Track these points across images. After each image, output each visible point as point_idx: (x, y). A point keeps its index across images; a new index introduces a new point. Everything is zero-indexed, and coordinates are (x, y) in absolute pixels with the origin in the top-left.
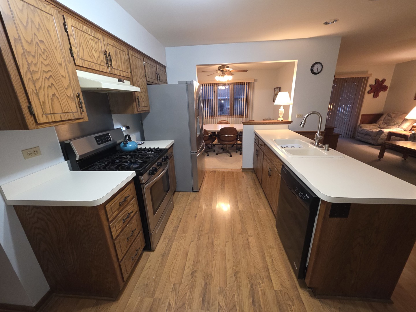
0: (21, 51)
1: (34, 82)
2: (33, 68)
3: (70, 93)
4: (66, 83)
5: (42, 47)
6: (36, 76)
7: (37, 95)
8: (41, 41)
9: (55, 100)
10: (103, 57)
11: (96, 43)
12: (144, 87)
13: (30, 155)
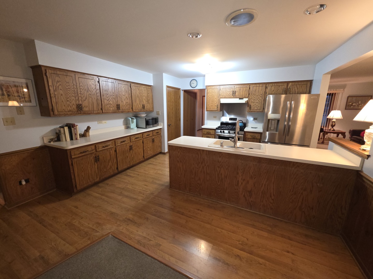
0: (209, 98)
1: (209, 103)
2: (210, 100)
3: (216, 105)
4: (216, 102)
5: (213, 96)
6: (210, 102)
7: (209, 105)
8: (213, 95)
9: (212, 106)
10: (232, 93)
11: (230, 90)
12: (260, 100)
13: (214, 118)
